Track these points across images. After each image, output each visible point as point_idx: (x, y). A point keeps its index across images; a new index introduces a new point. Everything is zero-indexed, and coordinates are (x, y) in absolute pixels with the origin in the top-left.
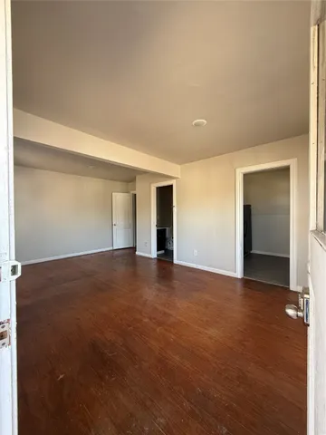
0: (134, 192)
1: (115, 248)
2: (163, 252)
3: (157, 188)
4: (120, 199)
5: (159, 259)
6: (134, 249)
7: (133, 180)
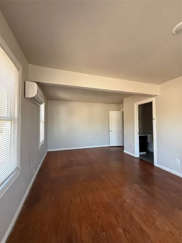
0: (123, 110)
1: (111, 146)
2: (145, 153)
3: (139, 106)
4: (114, 115)
5: (141, 159)
6: (122, 147)
7: (121, 102)
